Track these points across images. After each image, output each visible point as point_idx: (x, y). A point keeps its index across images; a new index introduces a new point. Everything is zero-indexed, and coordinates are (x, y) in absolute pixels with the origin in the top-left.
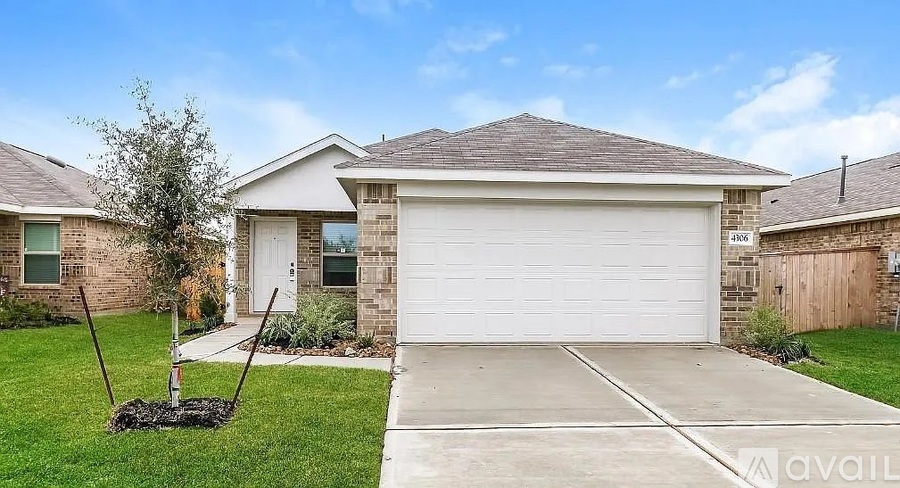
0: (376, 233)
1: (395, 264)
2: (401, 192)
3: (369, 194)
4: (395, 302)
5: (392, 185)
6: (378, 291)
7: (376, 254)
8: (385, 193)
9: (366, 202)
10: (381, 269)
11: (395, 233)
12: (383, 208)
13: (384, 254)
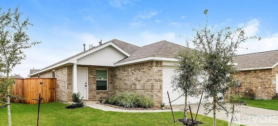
0: (158, 75)
1: (162, 84)
2: (164, 64)
3: (156, 64)
4: (162, 94)
5: (161, 62)
6: (158, 91)
7: (158, 81)
8: (160, 64)
9: (155, 66)
10: (159, 85)
11: (162, 75)
12: (160, 68)
13: (159, 81)
